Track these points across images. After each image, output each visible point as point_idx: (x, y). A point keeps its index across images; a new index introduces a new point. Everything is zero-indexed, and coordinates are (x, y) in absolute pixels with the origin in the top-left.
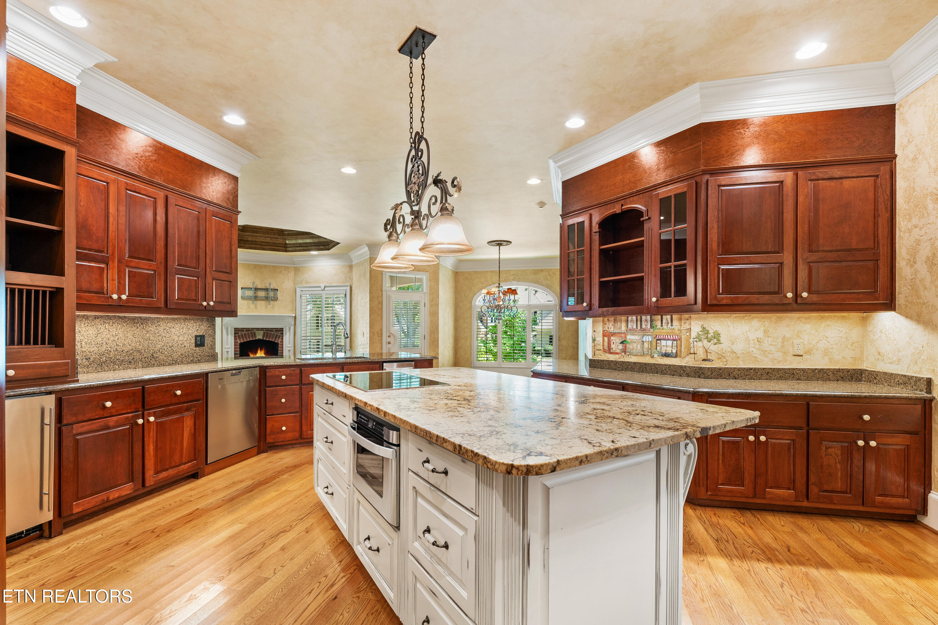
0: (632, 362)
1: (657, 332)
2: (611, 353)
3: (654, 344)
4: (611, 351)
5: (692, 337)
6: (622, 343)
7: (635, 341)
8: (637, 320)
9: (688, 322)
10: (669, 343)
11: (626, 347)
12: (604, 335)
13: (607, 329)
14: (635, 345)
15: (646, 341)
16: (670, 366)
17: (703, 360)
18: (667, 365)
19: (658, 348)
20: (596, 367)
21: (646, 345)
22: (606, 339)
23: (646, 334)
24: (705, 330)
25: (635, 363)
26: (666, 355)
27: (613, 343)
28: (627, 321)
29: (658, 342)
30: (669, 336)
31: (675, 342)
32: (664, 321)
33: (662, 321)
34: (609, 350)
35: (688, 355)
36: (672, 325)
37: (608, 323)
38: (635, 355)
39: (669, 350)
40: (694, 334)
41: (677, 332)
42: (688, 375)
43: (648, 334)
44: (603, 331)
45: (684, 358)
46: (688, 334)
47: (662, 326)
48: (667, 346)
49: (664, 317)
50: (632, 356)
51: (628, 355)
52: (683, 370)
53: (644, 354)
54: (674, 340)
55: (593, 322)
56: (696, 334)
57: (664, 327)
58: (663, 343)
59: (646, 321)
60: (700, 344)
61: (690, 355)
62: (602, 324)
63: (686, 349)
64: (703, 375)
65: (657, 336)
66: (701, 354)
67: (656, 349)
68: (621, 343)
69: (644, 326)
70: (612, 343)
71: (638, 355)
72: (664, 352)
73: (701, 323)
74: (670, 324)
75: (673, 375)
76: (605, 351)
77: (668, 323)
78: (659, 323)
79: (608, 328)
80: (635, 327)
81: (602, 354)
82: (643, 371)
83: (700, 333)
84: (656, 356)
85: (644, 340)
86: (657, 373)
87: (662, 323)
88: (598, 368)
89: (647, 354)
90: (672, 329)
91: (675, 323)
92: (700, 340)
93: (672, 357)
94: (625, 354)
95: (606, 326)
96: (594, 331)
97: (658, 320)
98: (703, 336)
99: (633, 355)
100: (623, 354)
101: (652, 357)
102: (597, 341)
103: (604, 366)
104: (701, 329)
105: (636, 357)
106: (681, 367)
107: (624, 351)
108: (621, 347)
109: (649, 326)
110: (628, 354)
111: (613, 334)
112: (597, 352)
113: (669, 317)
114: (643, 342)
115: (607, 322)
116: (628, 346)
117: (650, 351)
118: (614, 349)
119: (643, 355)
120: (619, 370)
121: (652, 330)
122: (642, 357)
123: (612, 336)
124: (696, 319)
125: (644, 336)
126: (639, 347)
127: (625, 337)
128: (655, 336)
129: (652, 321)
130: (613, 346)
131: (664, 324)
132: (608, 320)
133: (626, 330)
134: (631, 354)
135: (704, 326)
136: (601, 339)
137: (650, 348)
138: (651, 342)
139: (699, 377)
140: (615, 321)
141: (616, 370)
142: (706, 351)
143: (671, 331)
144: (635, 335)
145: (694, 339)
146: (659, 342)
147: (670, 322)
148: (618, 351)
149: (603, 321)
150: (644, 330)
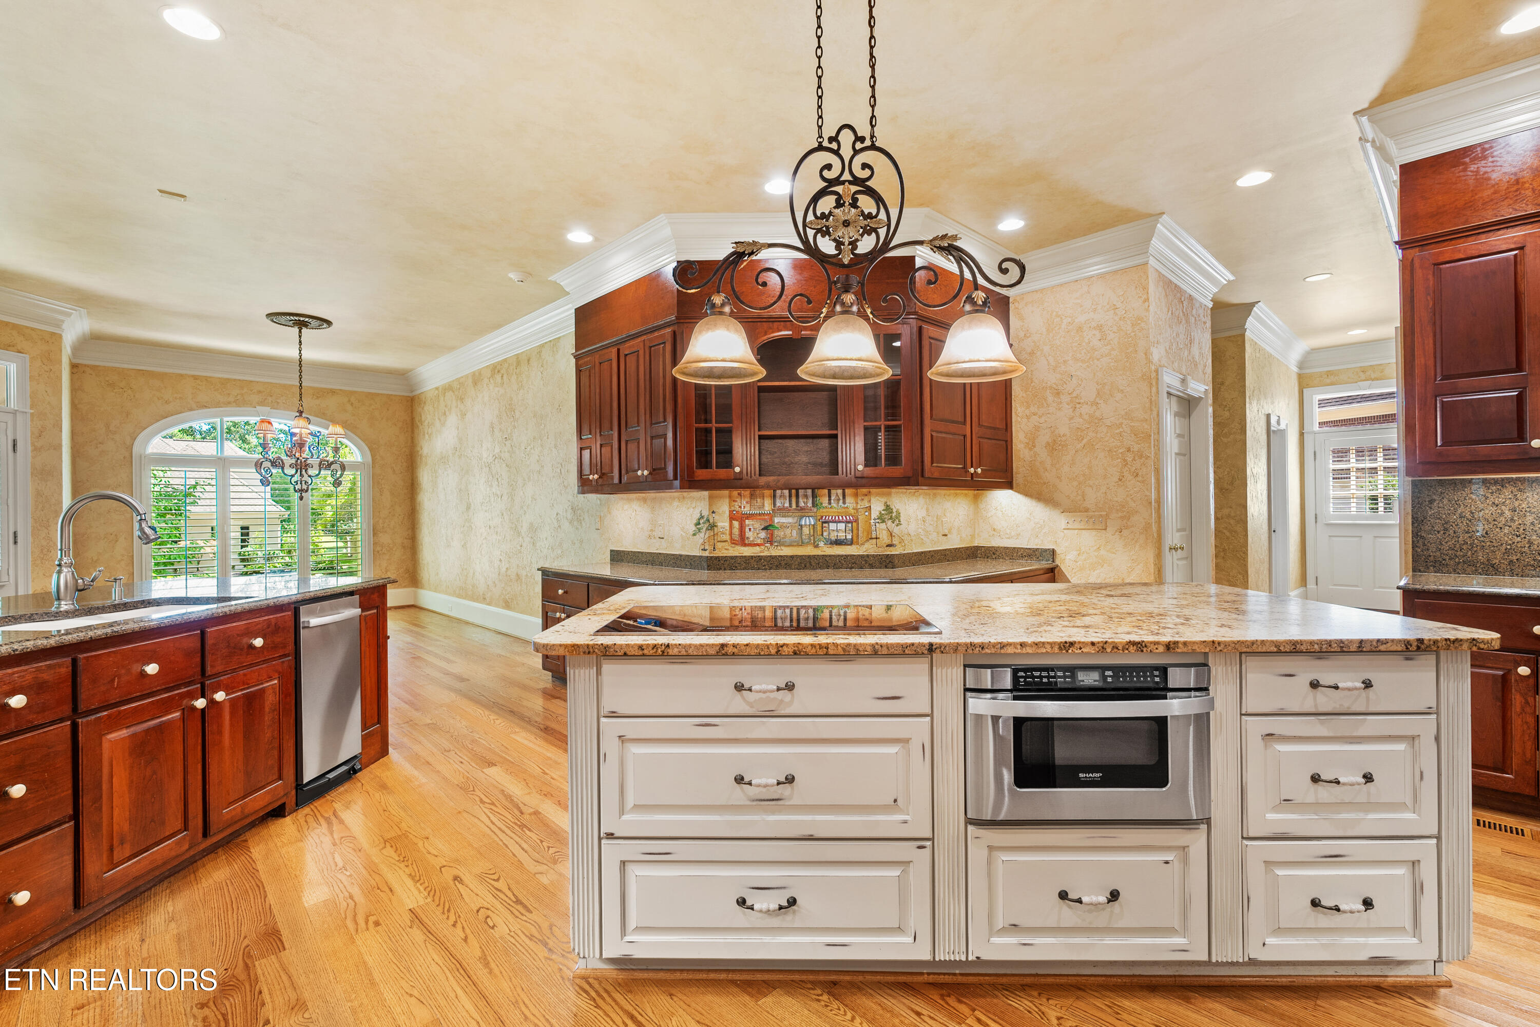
0: (787, 556)
1: (822, 512)
2: (745, 545)
3: (819, 528)
4: (747, 542)
5: (873, 518)
6: (765, 528)
7: (788, 525)
8: (790, 496)
9: (866, 498)
10: (842, 526)
11: (772, 535)
12: (732, 518)
13: (737, 508)
14: (788, 531)
15: (806, 525)
16: (847, 556)
17: (887, 546)
18: (842, 556)
19: (825, 534)
20: (720, 569)
21: (806, 531)
22: (736, 524)
23: (806, 514)
24: (888, 508)
25: (792, 557)
26: (838, 542)
27: (750, 529)
28: (774, 496)
29: (824, 525)
30: (841, 518)
31: (850, 525)
32: (833, 498)
33: (830, 496)
34: (743, 540)
35: (867, 541)
36: (844, 503)
37: (738, 500)
38: (789, 546)
39: (842, 535)
40: (874, 514)
41: (852, 511)
42: (872, 566)
43: (809, 514)
44: (730, 511)
45: (863, 544)
46: (867, 514)
47: (830, 503)
48: (838, 530)
49: (833, 492)
50: (783, 548)
51: (777, 546)
52: (866, 560)
53: (802, 543)
54: (847, 522)
55: (710, 497)
56: (878, 514)
57: (834, 504)
58: (833, 526)
59: (806, 496)
60: (883, 526)
61: (871, 541)
62: (727, 500)
63: (865, 534)
64: (890, 565)
65: (822, 517)
66: (884, 538)
67: (822, 535)
68: (763, 529)
69: (802, 504)
70: (747, 530)
71: (793, 546)
72: (833, 538)
73: (884, 500)
74: (841, 501)
75: (851, 568)
76: (733, 542)
77: (839, 500)
78: (825, 500)
79: (740, 507)
80: (787, 505)
81: (730, 548)
82: (805, 567)
83: (883, 512)
84: (821, 544)
85: (803, 523)
86: (828, 567)
87: (830, 500)
88: (725, 569)
89: (808, 543)
90: (845, 508)
91: (848, 500)
92: (883, 521)
93: (846, 544)
94: (771, 544)
95: (736, 504)
96: (713, 512)
97: (825, 495)
98: (886, 516)
99: (785, 546)
100: (768, 545)
101: (817, 546)
102: (719, 527)
103: (737, 565)
104: (883, 508)
105: (791, 548)
106: (862, 556)
107: (770, 540)
108: (763, 534)
109: (810, 504)
110: (776, 544)
111: (750, 516)
112: (719, 545)
113: (840, 491)
114: (801, 526)
115: (737, 498)
116: (776, 532)
117: (812, 538)
118: (751, 539)
119: (802, 544)
120: (765, 569)
121: (815, 510)
122: (800, 548)
123: (747, 518)
124: (878, 494)
125: (802, 517)
126: (794, 533)
127: (771, 519)
128: (819, 517)
129: (814, 496)
130: (749, 534)
131: (832, 501)
132: (740, 494)
133: (773, 510)
134: (781, 544)
135: (888, 503)
136: (727, 525)
137: (812, 533)
138: (814, 525)
139: (886, 567)
140: (752, 496)
141: (759, 569)
142: (891, 534)
143: (844, 510)
144: (788, 516)
145: (875, 519)
146: (826, 525)
147: (841, 498)
148: (759, 541)
149: (730, 497)
150: (802, 509)
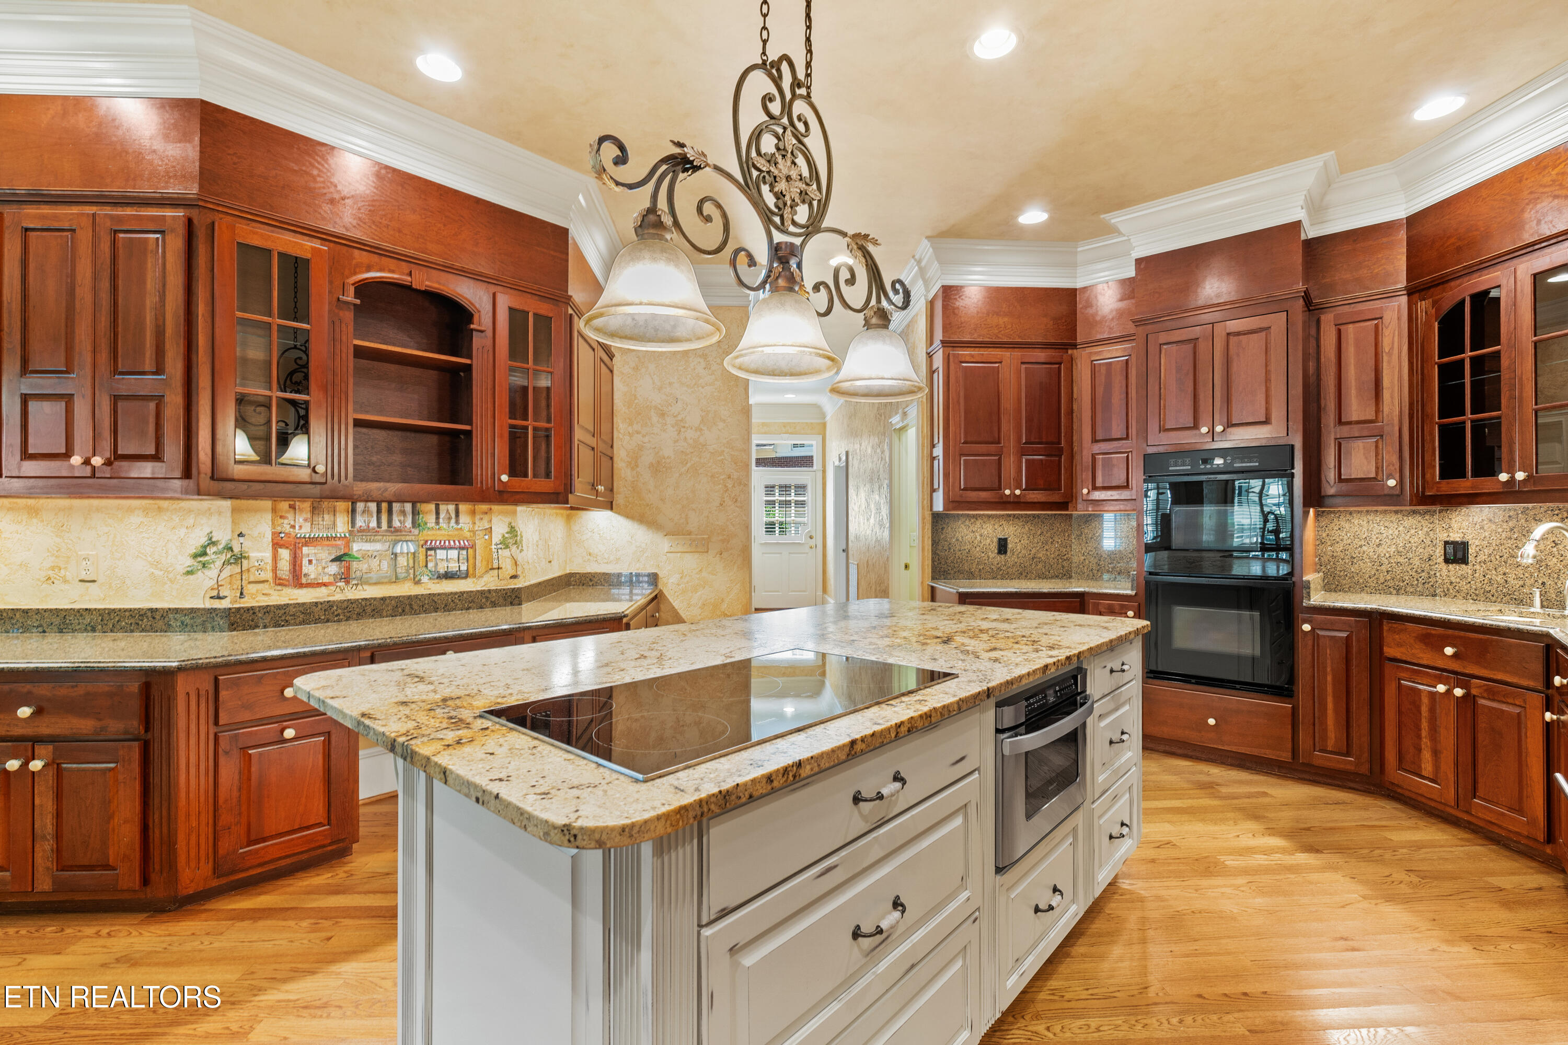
0: (375, 599)
1: (427, 535)
2: (301, 586)
3: (422, 557)
4: (304, 581)
5: (494, 542)
6: (338, 559)
7: (375, 554)
8: (379, 511)
9: (486, 518)
10: (453, 554)
11: (348, 568)
12: (277, 545)
13: (287, 528)
14: (374, 563)
15: (402, 553)
16: (462, 593)
17: (511, 578)
18: (456, 593)
19: (431, 565)
20: (257, 627)
21: (402, 561)
22: (285, 554)
23: (403, 538)
24: (512, 530)
25: (383, 599)
26: (448, 576)
27: (310, 562)
28: (354, 511)
29: (429, 553)
30: (452, 543)
31: (464, 552)
32: (442, 516)
33: (438, 513)
34: (297, 579)
35: (487, 572)
36: (457, 522)
37: (290, 516)
38: (375, 584)
39: (453, 567)
40: (496, 538)
41: (468, 534)
42: (494, 605)
43: (408, 538)
44: (273, 533)
45: (481, 577)
46: (487, 537)
47: (437, 523)
48: (448, 559)
49: (443, 508)
50: (366, 587)
51: (357, 585)
52: (487, 598)
53: (397, 578)
54: (461, 548)
55: (234, 510)
56: (500, 537)
57: (443, 524)
58: (441, 554)
59: (403, 513)
60: (505, 553)
61: (491, 572)
62: (269, 516)
63: (485, 563)
64: (516, 601)
65: (426, 542)
66: (508, 569)
67: (426, 566)
68: (333, 561)
69: (396, 523)
70: (305, 562)
71: (382, 583)
72: (442, 571)
73: (507, 520)
74: (453, 521)
75: (468, 609)
76: (279, 582)
77: (450, 519)
78: (431, 519)
79: (293, 527)
80: (373, 524)
81: (272, 592)
82: (403, 613)
83: (506, 535)
84: (425, 579)
85: (398, 549)
86: (436, 610)
87: (438, 518)
88: (265, 627)
89: (405, 579)
90: (458, 529)
91: (464, 518)
92: (507, 547)
93: (459, 578)
94: (347, 582)
95: (286, 521)
96: (241, 535)
97: (431, 511)
98: (511, 541)
99: (370, 584)
100: (342, 584)
101: (418, 582)
102: (252, 560)
103: (288, 618)
104: (507, 529)
105: (379, 587)
106: (482, 592)
107: (346, 577)
108: (334, 568)
109: (409, 524)
110: (355, 582)
111: (309, 541)
112: (250, 589)
113: (451, 507)
114: (396, 555)
115: (287, 512)
116: (355, 565)
117: (411, 571)
118: (312, 576)
119: (396, 580)
120: (339, 621)
121: (416, 531)
122: (394, 586)
123: (306, 544)
124: (501, 513)
125: (396, 543)
126: (385, 565)
127: (347, 545)
128: (422, 542)
129: (415, 513)
130: (306, 568)
131: (441, 520)
132: (291, 506)
133: (351, 532)
134: (362, 581)
135: (513, 524)
136: (268, 555)
137: (411, 564)
138: (414, 553)
139: (512, 604)
140: (314, 510)
141: (328, 621)
142: (516, 563)
143: (456, 533)
144: (374, 541)
145: (496, 545)
146: (432, 552)
147: (453, 516)
148: (326, 579)
149: (274, 510)
150: (397, 530)
